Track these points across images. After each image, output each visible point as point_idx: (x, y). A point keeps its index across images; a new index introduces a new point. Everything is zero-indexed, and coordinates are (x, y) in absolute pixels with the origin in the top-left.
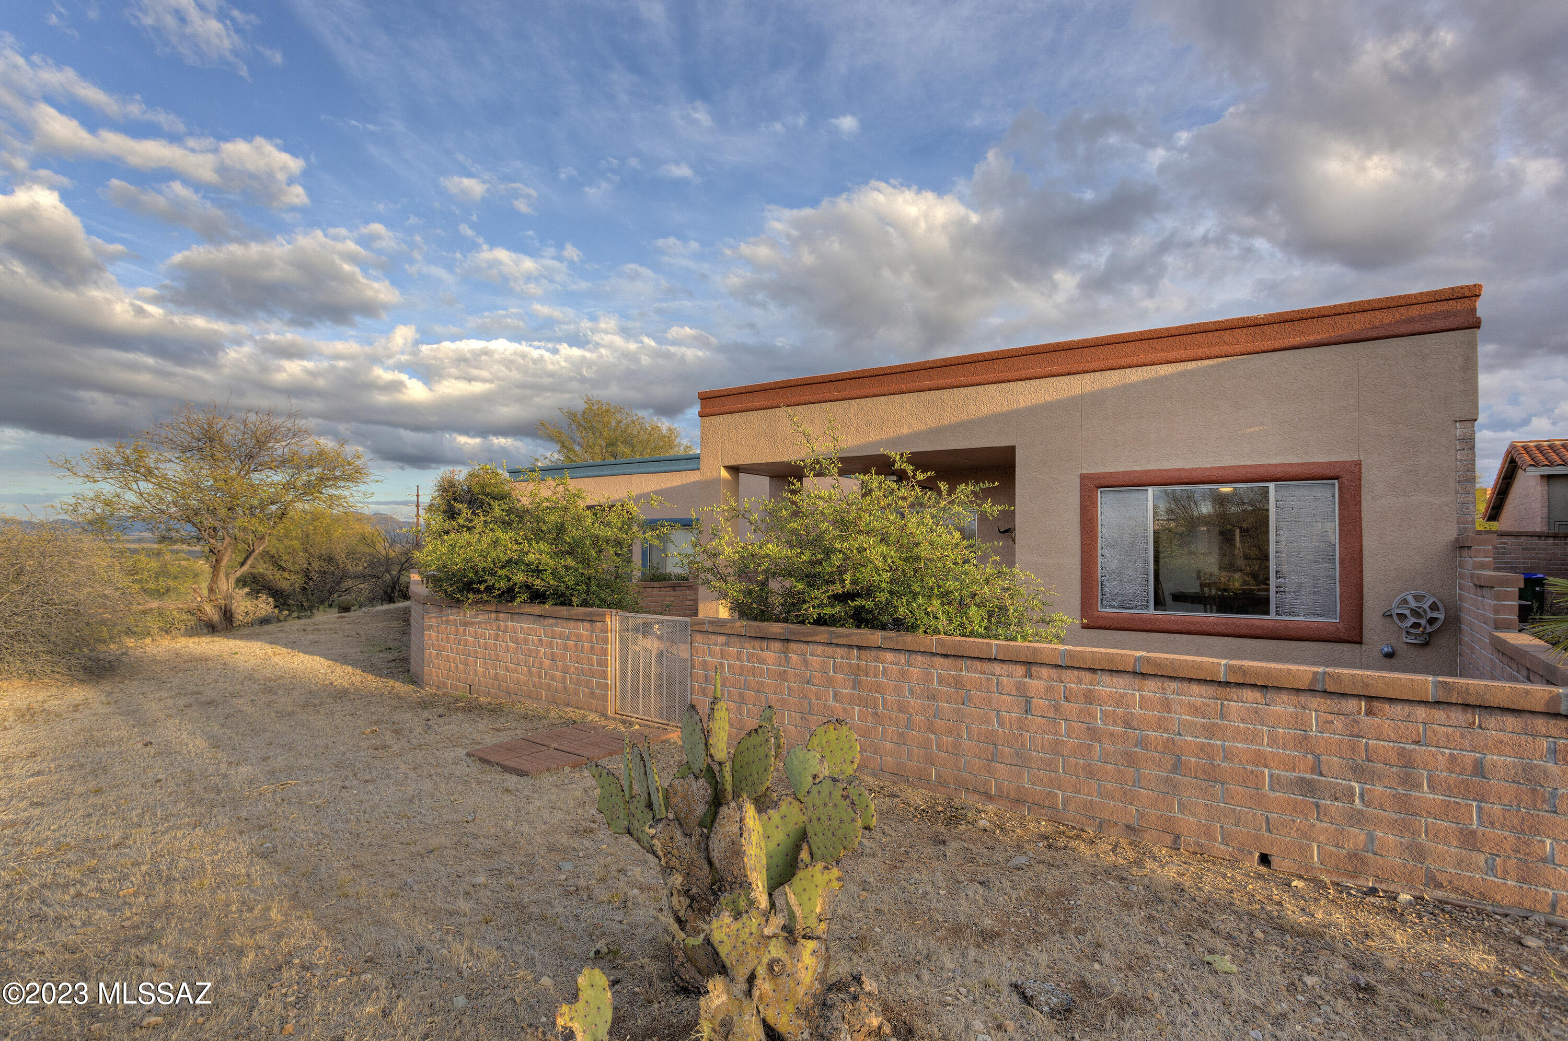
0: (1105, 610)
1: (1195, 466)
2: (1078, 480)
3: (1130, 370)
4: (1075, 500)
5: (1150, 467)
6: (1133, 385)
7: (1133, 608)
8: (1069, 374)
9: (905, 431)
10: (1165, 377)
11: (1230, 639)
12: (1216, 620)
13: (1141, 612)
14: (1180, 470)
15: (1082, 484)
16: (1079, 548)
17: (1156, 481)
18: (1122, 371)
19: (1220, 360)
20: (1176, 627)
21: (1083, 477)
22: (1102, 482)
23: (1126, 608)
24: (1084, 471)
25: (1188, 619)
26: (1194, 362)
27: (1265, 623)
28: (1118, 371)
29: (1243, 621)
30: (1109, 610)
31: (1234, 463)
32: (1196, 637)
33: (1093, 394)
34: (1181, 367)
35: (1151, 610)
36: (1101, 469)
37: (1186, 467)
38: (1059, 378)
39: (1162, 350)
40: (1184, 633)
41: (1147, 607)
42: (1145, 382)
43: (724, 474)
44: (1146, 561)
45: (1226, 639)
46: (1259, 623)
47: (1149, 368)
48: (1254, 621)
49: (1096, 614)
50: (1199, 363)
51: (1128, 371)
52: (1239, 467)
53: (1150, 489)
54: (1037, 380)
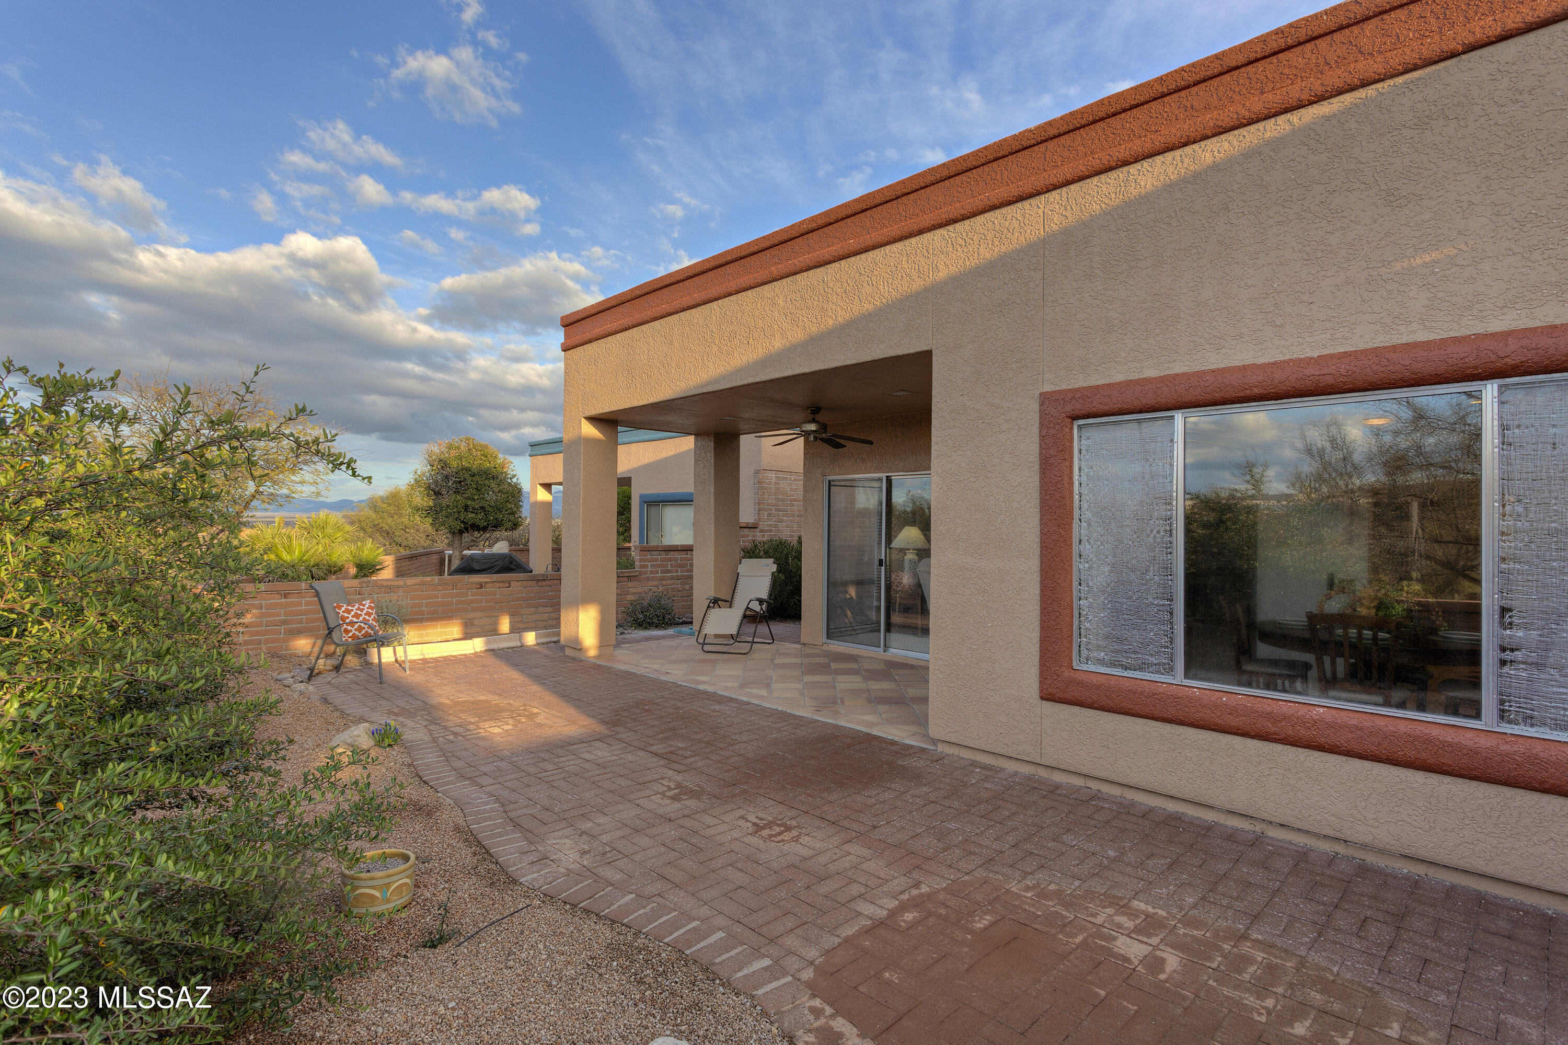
0: (1084, 667)
1: (1281, 358)
2: (1035, 406)
3: (1138, 166)
4: (1030, 446)
5: (1178, 368)
6: (1144, 199)
7: (1141, 669)
8: (1021, 199)
9: (778, 344)
10: (1215, 168)
11: (1367, 764)
12: (1329, 716)
13: (1156, 677)
14: (1244, 368)
15: (1043, 415)
16: (1038, 540)
17: (1190, 397)
18: (1121, 173)
19: (1348, 98)
20: (1234, 722)
21: (1046, 399)
22: (1079, 407)
23: (1126, 668)
24: (1048, 388)
25: (1259, 706)
26: (1281, 119)
27: (1467, 740)
28: (1113, 174)
29: (1402, 727)
30: (1092, 668)
31: (1382, 340)
32: (1279, 747)
33: (1066, 233)
34: (1250, 136)
35: (1179, 677)
36: (1079, 381)
37: (1261, 361)
38: (1004, 210)
39: (1207, 108)
40: (1253, 737)
41: (1170, 670)
42: (1169, 188)
43: (589, 430)
44: (1167, 570)
45: (1357, 763)
46: (1449, 736)
47: (1178, 153)
48: (1435, 732)
49: (1067, 674)
50: (1294, 118)
51: (1133, 169)
52: (1394, 348)
53: (1179, 417)
54: (967, 222)
